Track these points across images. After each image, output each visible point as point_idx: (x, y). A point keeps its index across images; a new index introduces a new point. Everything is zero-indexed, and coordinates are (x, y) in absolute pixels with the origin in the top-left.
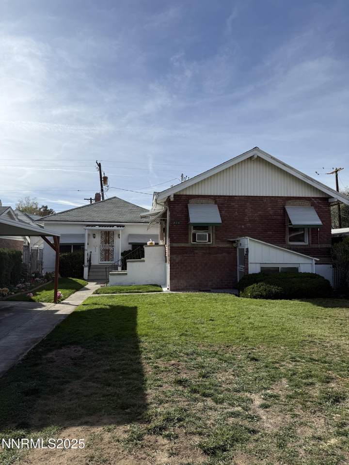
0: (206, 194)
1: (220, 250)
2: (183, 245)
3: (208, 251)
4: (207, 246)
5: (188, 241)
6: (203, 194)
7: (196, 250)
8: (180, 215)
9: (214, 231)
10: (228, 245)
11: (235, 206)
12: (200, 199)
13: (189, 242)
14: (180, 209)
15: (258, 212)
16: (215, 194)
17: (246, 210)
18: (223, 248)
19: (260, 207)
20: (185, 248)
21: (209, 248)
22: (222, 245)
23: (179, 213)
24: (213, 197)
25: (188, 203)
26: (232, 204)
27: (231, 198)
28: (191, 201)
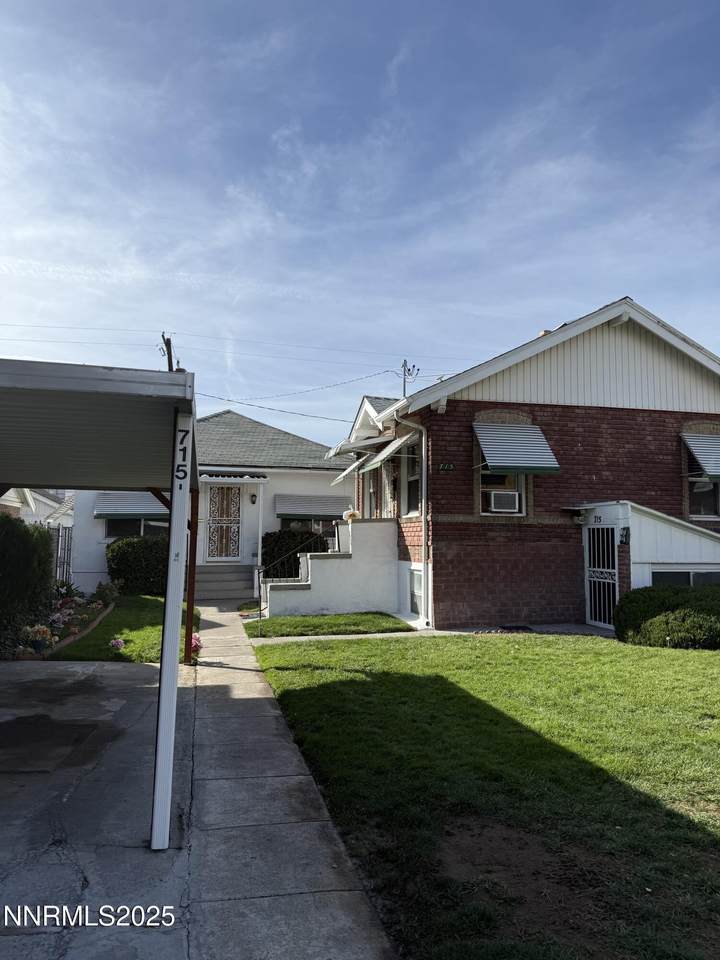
0: (513, 400)
1: (545, 532)
2: (460, 518)
3: (517, 534)
4: (516, 521)
5: (473, 509)
6: (507, 400)
7: (491, 530)
8: (455, 448)
9: (531, 487)
10: (560, 521)
11: (577, 430)
12: (499, 411)
13: (475, 511)
14: (455, 434)
15: (627, 446)
16: (534, 401)
17: (600, 440)
18: (552, 526)
19: (629, 433)
20: (466, 526)
21: (520, 526)
22: (548, 520)
23: (452, 443)
24: (526, 408)
25: (474, 420)
26: (571, 425)
27: (567, 411)
28: (481, 415)
